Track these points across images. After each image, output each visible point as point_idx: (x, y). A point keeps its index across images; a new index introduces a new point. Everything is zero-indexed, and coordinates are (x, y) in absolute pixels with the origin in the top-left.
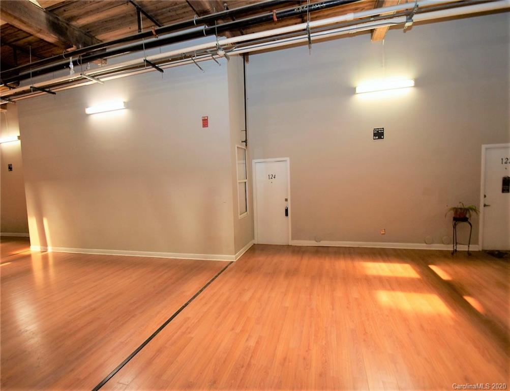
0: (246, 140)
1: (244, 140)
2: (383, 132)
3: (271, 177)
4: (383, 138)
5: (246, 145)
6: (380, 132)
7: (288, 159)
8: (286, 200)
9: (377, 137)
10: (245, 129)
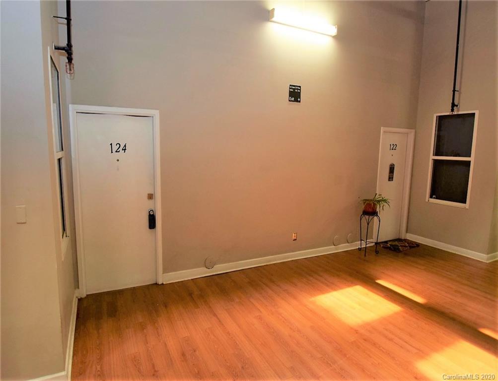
0: (69, 45)
1: (64, 43)
2: (300, 93)
3: (115, 148)
4: (300, 102)
5: (70, 60)
6: (296, 90)
7: (156, 113)
8: (151, 197)
9: (293, 99)
10: (65, 16)
